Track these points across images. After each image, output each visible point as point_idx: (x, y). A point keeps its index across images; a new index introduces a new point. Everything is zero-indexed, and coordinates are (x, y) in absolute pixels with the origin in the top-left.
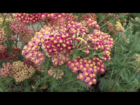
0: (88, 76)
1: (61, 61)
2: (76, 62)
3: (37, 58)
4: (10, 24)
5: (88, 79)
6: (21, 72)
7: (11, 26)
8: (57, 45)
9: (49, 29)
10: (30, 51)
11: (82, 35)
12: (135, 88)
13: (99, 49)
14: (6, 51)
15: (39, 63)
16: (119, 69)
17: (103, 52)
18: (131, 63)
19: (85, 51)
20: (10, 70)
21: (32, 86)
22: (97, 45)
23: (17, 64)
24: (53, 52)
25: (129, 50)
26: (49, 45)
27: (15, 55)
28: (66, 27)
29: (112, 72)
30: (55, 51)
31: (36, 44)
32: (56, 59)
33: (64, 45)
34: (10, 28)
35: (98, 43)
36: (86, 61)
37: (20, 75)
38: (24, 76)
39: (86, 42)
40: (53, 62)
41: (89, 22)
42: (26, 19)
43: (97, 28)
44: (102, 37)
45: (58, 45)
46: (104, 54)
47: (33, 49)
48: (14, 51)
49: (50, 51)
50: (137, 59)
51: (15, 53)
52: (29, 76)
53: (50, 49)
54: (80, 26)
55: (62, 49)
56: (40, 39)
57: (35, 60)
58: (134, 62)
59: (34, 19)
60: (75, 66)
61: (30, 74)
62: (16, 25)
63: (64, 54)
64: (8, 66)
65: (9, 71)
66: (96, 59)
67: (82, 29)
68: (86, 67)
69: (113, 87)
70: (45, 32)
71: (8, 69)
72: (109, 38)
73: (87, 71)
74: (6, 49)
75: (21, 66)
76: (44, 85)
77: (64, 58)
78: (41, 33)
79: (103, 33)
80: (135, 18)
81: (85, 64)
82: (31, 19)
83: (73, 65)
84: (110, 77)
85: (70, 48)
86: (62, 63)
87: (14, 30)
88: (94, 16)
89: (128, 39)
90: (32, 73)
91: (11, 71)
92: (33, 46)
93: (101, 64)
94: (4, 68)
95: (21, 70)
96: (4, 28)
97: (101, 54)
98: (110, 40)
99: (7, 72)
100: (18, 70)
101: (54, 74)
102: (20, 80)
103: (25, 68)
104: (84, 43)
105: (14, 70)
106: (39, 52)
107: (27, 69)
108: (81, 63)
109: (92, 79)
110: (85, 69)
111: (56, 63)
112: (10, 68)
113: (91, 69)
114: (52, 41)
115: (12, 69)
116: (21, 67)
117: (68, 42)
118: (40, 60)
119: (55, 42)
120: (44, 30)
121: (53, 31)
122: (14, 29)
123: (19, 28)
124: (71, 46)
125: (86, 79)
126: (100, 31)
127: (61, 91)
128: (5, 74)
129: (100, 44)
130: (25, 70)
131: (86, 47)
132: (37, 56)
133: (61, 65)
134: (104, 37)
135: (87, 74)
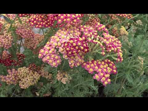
0: (104, 76)
1: (77, 62)
2: (91, 64)
3: (54, 61)
4: (17, 29)
5: (104, 79)
6: (26, 78)
7: (18, 31)
8: (75, 48)
9: (65, 33)
10: (47, 54)
11: (96, 38)
12: (140, 91)
13: (112, 51)
14: (10, 57)
15: (56, 65)
16: (124, 72)
17: (117, 54)
18: (135, 66)
19: (101, 53)
20: (15, 76)
21: (36, 93)
22: (110, 47)
23: (23, 70)
24: (72, 53)
25: (132, 54)
26: (69, 47)
27: (20, 61)
28: (79, 31)
29: (117, 77)
30: (75, 53)
31: (53, 48)
32: (73, 61)
33: (82, 48)
34: (17, 33)
35: (111, 45)
36: (99, 63)
37: (26, 82)
38: (29, 82)
39: (101, 44)
40: (70, 64)
41: (98, 26)
42: (39, 23)
43: (106, 31)
44: (111, 40)
45: (77, 48)
46: (118, 55)
47: (50, 52)
48: (18, 56)
49: (70, 53)
50: (140, 63)
51: (19, 58)
52: (34, 82)
53: (70, 51)
54: (92, 30)
55: (79, 51)
56: (57, 43)
57: (52, 63)
58: (137, 65)
59: (47, 24)
60: (91, 67)
61: (36, 80)
62: (23, 30)
63: (80, 56)
64: (13, 72)
65: (14, 78)
66: (107, 61)
67: (94, 33)
68: (101, 68)
69: (119, 90)
70: (61, 36)
71: (14, 76)
72: (117, 41)
73: (102, 72)
74: (11, 55)
75: (27, 72)
76: (48, 92)
77: (80, 60)
78: (57, 37)
79: (111, 36)
80: (136, 21)
81: (100, 65)
82: (44, 23)
83: (88, 66)
84: (115, 81)
85: (86, 50)
86: (78, 64)
87: (21, 35)
88: (98, 21)
89: (131, 43)
90: (37, 79)
91: (16, 78)
92: (50, 50)
93: (113, 65)
94: (9, 74)
95: (26, 77)
96: (10, 33)
97: (114, 55)
98: (118, 43)
99: (13, 79)
100: (24, 76)
101: (61, 79)
102: (25, 87)
103: (30, 74)
104: (100, 45)
105: (19, 76)
106: (55, 55)
107: (32, 75)
108: (95, 64)
109: (107, 79)
110: (100, 70)
111: (73, 65)
112: (15, 75)
113: (105, 70)
114: (72, 44)
115: (17, 75)
116: (27, 74)
117: (85, 45)
118: (57, 63)
119: (74, 44)
120: (60, 35)
121: (68, 35)
122: (21, 33)
123: (26, 33)
124: (87, 48)
125: (101, 79)
126: (109, 34)
127: (68, 96)
128: (11, 80)
129: (113, 47)
130: (31, 76)
131: (101, 49)
132: (54, 59)
133: (77, 66)
134: (113, 40)
135: (102, 74)
